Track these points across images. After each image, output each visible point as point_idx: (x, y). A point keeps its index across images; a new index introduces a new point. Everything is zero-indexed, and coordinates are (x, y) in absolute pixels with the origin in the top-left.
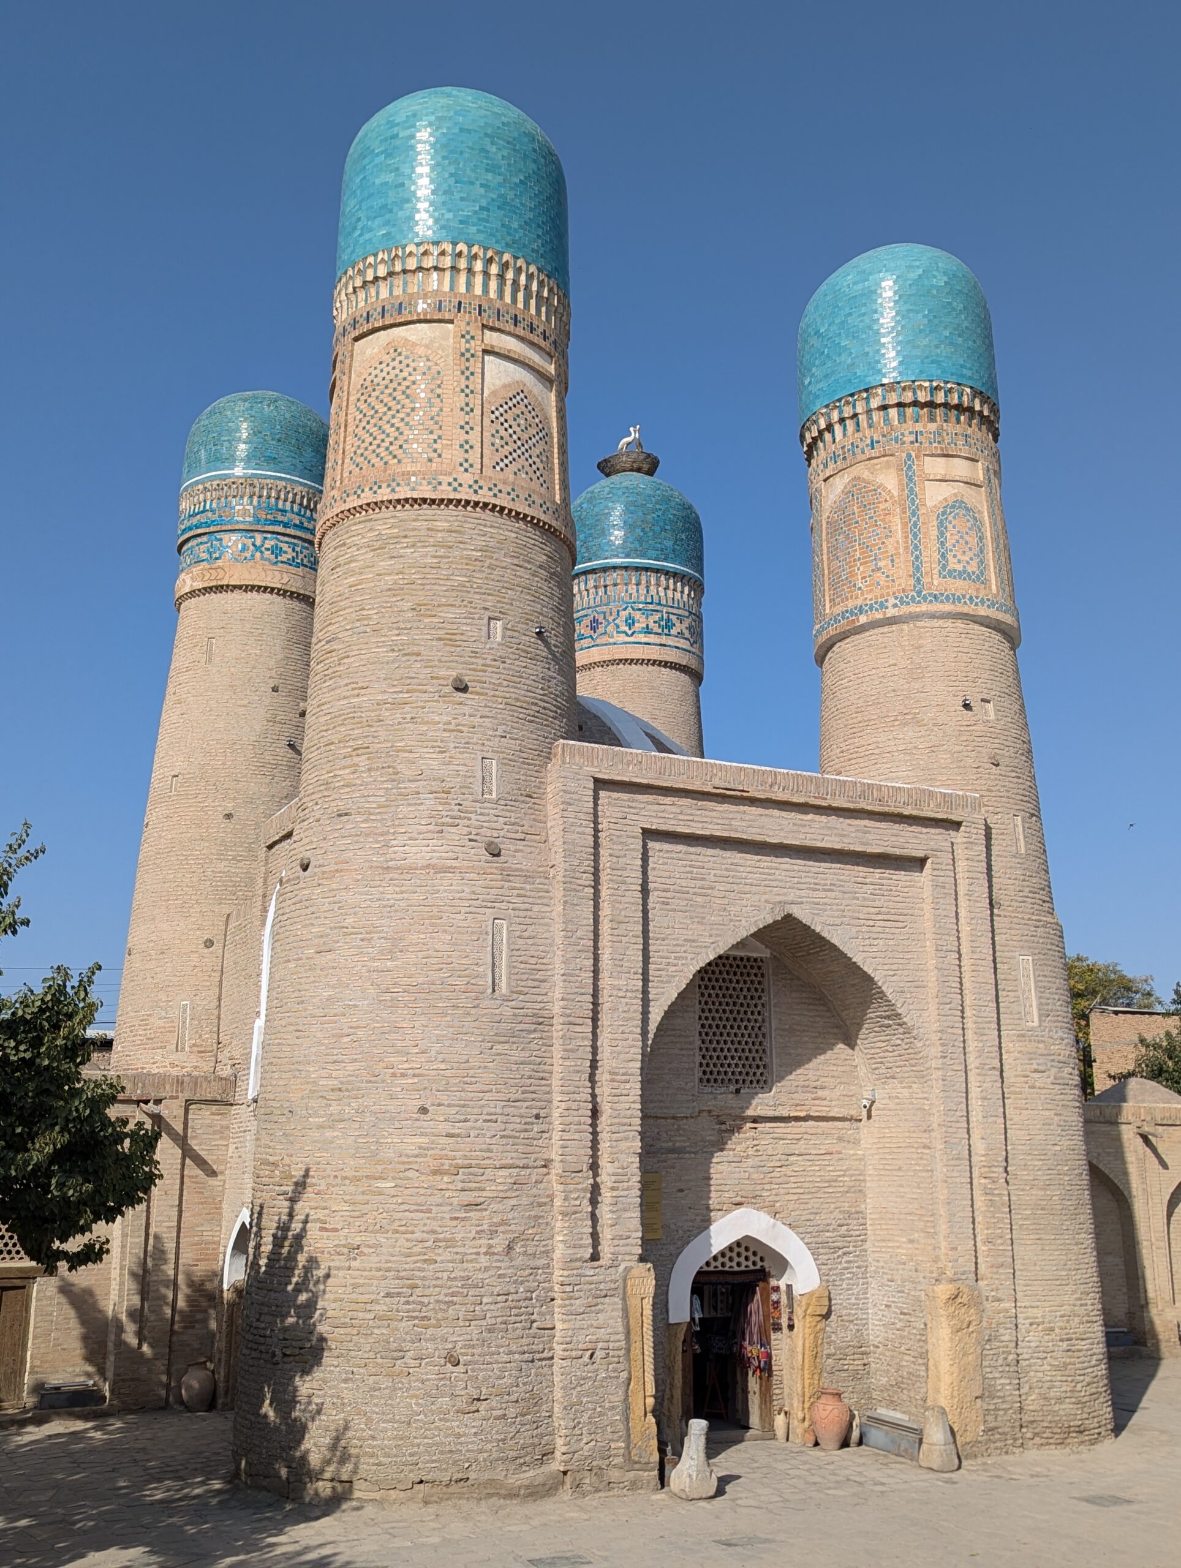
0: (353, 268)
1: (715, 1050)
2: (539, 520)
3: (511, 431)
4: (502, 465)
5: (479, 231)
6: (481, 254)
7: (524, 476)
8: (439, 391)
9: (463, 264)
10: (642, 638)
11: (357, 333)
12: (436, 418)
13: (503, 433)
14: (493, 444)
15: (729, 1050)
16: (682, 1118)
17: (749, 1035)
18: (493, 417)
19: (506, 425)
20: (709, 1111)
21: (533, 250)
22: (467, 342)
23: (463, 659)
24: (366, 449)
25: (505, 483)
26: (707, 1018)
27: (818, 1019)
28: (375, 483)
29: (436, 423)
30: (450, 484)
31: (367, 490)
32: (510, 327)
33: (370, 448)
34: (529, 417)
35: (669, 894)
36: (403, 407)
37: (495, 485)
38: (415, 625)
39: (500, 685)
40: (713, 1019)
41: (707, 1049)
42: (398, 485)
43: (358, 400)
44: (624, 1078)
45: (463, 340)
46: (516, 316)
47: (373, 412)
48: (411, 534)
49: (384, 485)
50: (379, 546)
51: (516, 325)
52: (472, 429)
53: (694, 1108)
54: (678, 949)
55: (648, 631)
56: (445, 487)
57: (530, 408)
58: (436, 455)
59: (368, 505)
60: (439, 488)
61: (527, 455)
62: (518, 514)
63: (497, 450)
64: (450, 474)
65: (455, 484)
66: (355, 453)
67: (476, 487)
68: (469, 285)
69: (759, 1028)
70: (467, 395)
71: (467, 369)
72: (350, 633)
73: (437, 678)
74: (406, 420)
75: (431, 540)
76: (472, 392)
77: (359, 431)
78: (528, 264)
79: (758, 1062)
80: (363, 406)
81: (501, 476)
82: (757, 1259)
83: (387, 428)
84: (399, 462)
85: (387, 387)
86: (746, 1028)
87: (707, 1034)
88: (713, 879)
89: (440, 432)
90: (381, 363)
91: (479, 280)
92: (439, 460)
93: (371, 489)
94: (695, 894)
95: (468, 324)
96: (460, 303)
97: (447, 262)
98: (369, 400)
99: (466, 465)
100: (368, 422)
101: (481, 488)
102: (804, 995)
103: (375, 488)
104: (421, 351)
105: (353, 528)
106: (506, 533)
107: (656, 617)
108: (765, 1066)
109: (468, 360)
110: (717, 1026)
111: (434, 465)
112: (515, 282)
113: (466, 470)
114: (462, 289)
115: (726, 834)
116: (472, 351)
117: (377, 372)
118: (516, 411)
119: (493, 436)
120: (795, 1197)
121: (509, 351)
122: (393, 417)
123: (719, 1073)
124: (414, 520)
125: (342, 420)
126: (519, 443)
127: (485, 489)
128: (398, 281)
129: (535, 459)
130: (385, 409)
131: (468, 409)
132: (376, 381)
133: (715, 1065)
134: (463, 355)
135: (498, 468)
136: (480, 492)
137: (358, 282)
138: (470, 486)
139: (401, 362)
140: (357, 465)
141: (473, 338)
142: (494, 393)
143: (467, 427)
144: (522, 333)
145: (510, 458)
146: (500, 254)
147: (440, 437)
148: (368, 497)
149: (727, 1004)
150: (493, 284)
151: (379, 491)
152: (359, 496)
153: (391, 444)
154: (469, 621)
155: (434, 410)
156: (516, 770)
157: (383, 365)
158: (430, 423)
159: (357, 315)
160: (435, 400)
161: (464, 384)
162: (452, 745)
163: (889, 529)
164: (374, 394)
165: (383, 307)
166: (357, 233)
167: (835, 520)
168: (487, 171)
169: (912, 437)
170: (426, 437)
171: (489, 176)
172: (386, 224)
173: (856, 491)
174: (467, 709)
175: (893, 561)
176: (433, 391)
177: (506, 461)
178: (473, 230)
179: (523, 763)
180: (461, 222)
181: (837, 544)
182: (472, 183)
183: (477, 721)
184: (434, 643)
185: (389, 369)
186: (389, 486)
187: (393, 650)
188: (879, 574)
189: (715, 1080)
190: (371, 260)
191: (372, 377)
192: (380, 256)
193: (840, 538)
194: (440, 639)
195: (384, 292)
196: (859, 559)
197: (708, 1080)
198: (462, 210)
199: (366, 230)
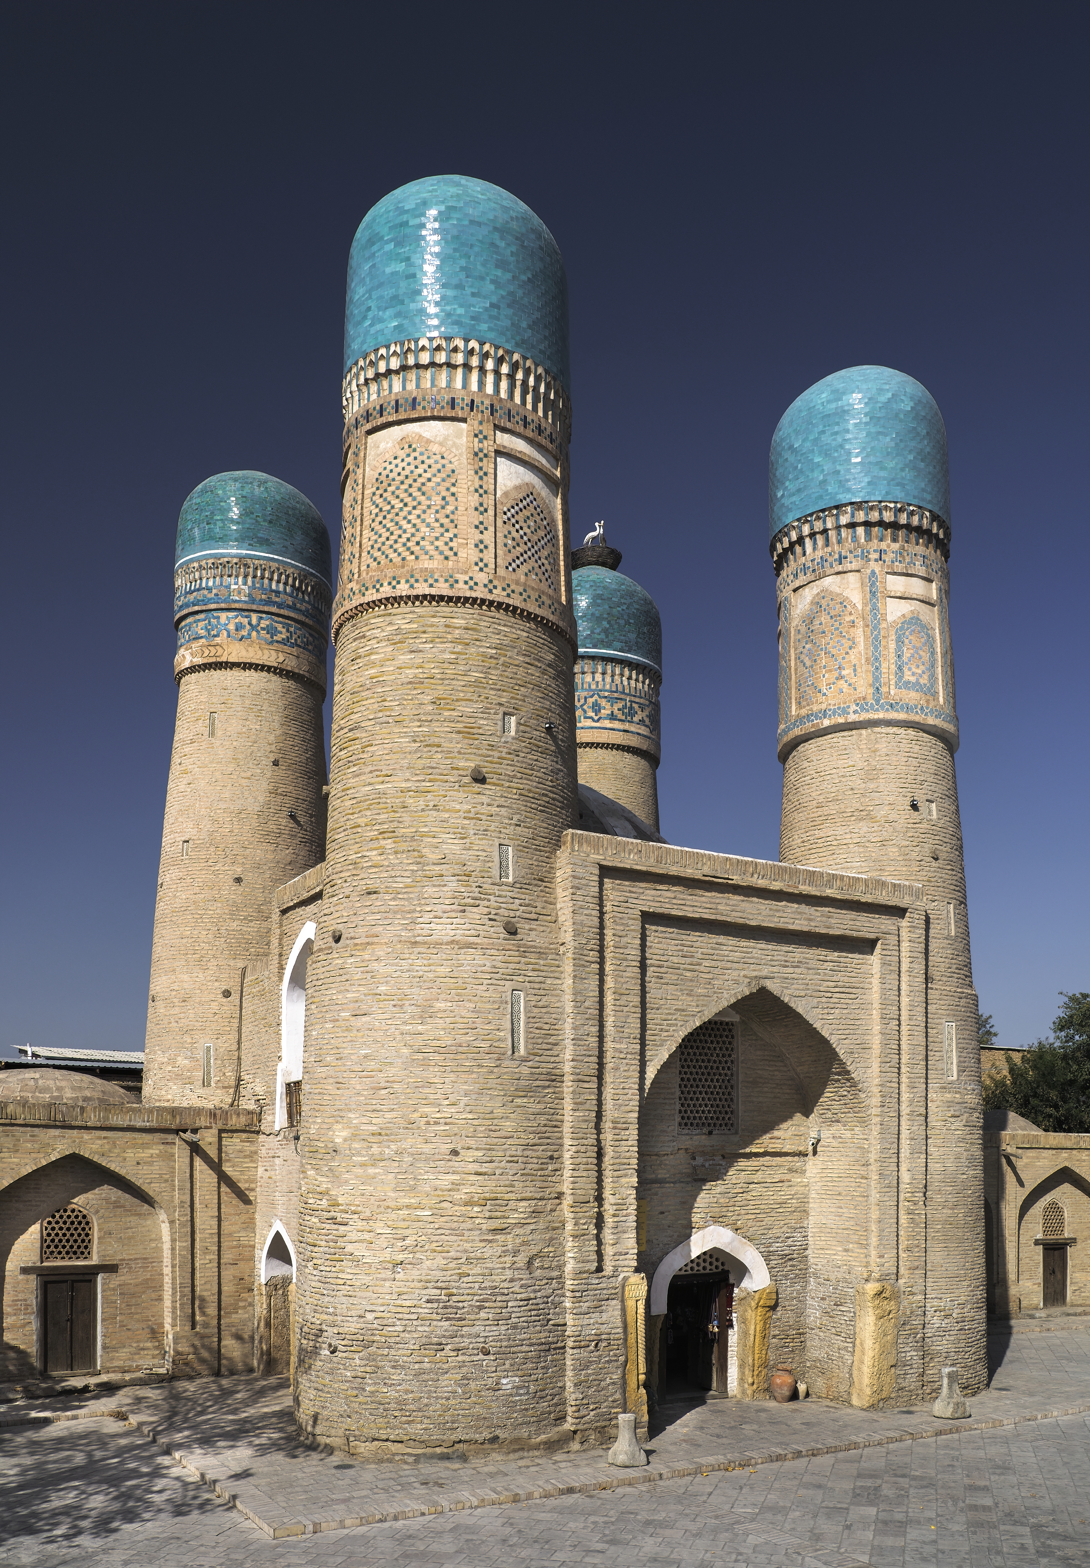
0: (365, 359)
1: (692, 1099)
2: (548, 621)
3: (521, 532)
4: (514, 565)
5: (490, 329)
6: (492, 352)
7: (534, 577)
8: (453, 490)
9: (475, 361)
10: (607, 724)
11: (368, 426)
12: (452, 516)
13: (514, 534)
14: (506, 545)
15: (703, 1099)
16: (664, 1155)
17: (720, 1087)
18: (505, 517)
19: (517, 526)
20: (686, 1149)
21: (541, 351)
22: (480, 441)
23: (480, 752)
24: (383, 544)
25: (517, 583)
26: (686, 1073)
27: (776, 1073)
28: (394, 578)
29: (452, 521)
30: (466, 583)
31: (385, 584)
32: (520, 429)
33: (387, 543)
34: (538, 519)
35: (663, 970)
36: (419, 503)
37: (509, 586)
38: (435, 717)
39: (514, 776)
40: (691, 1073)
41: (686, 1099)
42: (417, 581)
43: (374, 494)
44: (624, 1125)
45: (476, 440)
46: (525, 417)
47: (388, 507)
48: (430, 629)
49: (403, 581)
50: (398, 639)
51: (525, 427)
52: (486, 529)
53: (673, 1147)
54: (670, 1017)
55: (612, 717)
56: (461, 585)
57: (538, 510)
58: (452, 553)
59: (387, 599)
60: (456, 586)
61: (536, 556)
62: (529, 614)
63: (510, 551)
64: (466, 573)
65: (471, 583)
66: (372, 547)
67: (490, 586)
68: (481, 384)
69: (729, 1081)
70: (481, 496)
71: (481, 468)
72: (372, 722)
73: (457, 769)
74: (423, 516)
75: (449, 636)
76: (486, 492)
77: (375, 525)
78: (536, 365)
79: (726, 1107)
80: (379, 501)
81: (514, 576)
82: (719, 1264)
83: (403, 523)
84: (417, 558)
85: (402, 483)
86: (718, 1081)
87: (686, 1086)
88: (700, 956)
89: (456, 531)
90: (396, 458)
91: (490, 379)
92: (455, 558)
93: (390, 584)
94: (685, 969)
95: (481, 423)
96: (473, 401)
97: (459, 359)
98: (385, 495)
99: (481, 564)
100: (385, 517)
101: (495, 587)
102: (766, 1053)
103: (394, 583)
104: (435, 448)
105: (373, 621)
106: (519, 632)
107: (620, 705)
108: (732, 1112)
109: (481, 460)
111: (451, 563)
112: (525, 383)
113: (481, 570)
114: (474, 387)
115: (713, 917)
116: (485, 451)
117: (392, 467)
118: (526, 513)
119: (505, 536)
120: (753, 1216)
121: (520, 452)
122: (410, 513)
123: (695, 1118)
124: (433, 617)
125: (357, 513)
126: (529, 544)
127: (499, 589)
128: (412, 375)
129: (543, 560)
130: (401, 505)
131: (482, 509)
132: (391, 476)
133: (691, 1112)
135: (510, 569)
136: (494, 591)
137: (370, 374)
138: (485, 586)
139: (415, 458)
140: (375, 560)
141: (485, 438)
142: (506, 494)
143: (481, 527)
144: (530, 434)
145: (521, 559)
146: (510, 353)
147: (455, 536)
148: (386, 591)
149: (703, 1061)
150: (504, 385)
151: (398, 586)
152: (378, 590)
153: (408, 540)
154: (486, 716)
155: (450, 508)
156: (530, 856)
157: (398, 461)
158: (446, 521)
159: (371, 406)
160: (450, 499)
161: (477, 483)
162: (472, 832)
163: (853, 640)
164: (390, 489)
165: (397, 402)
166: (367, 323)
167: (803, 629)
168: (497, 266)
169: (877, 556)
170: (442, 535)
171: (499, 272)
172: (398, 315)
173: (824, 603)
174: (485, 799)
175: (855, 670)
176: (448, 489)
177: (518, 562)
178: (484, 327)
179: (536, 850)
180: (473, 318)
181: (805, 651)
182: (482, 278)
183: (494, 810)
184: (454, 735)
185: (404, 464)
186: (407, 581)
187: (415, 741)
188: (842, 682)
189: (692, 1124)
190: (383, 351)
191: (387, 472)
192: (393, 348)
193: (807, 646)
194: (459, 732)
195: (397, 386)
196: (825, 667)
197: (686, 1124)
198: (474, 306)
199: (377, 320)
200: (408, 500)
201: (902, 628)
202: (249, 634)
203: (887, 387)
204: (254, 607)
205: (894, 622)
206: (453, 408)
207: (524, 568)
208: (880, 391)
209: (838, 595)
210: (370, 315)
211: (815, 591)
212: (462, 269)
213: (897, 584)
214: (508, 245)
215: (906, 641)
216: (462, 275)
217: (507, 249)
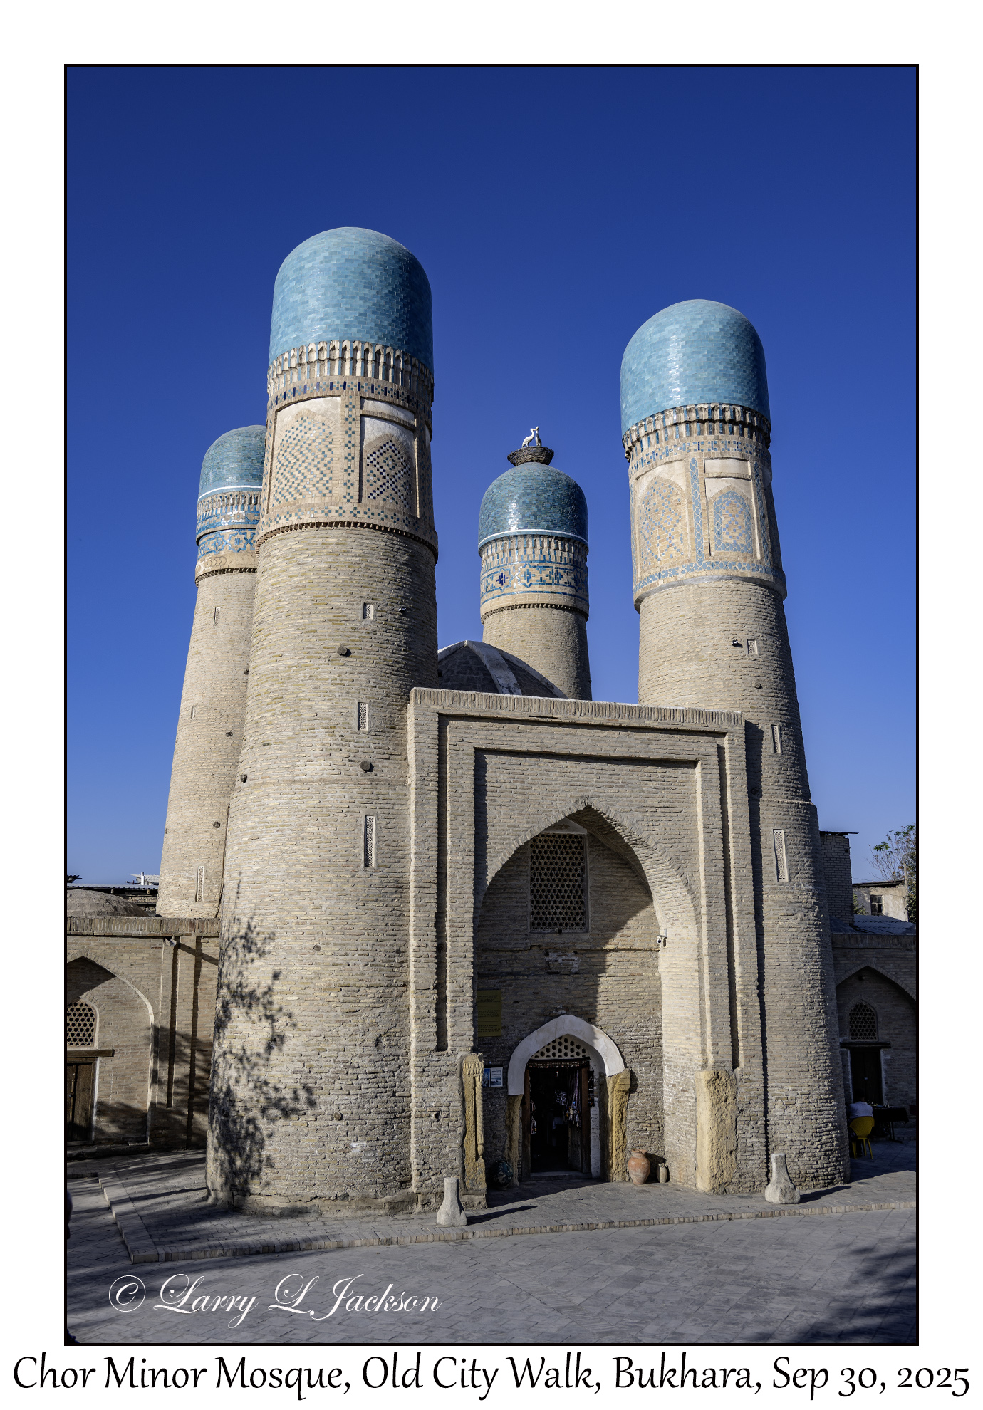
0: (278, 360)
1: (544, 902)
2: (402, 531)
3: (381, 470)
4: (375, 495)
5: (359, 331)
6: (361, 346)
7: (391, 501)
8: (330, 446)
9: (348, 355)
10: (538, 587)
11: (279, 406)
12: (329, 465)
13: (376, 472)
14: (368, 481)
15: (555, 902)
16: (519, 951)
17: (571, 892)
18: (368, 461)
19: (377, 465)
20: (539, 946)
21: (398, 340)
22: (350, 410)
23: (345, 634)
24: (283, 489)
25: (376, 507)
26: (537, 880)
27: (624, 879)
28: (288, 513)
29: (329, 469)
30: (337, 511)
31: (283, 517)
32: (382, 396)
33: (286, 488)
34: (396, 458)
35: (496, 794)
37: (370, 510)
38: (313, 611)
39: (372, 650)
40: (542, 880)
41: (538, 902)
42: (303, 514)
44: (460, 924)
45: (347, 409)
46: (387, 387)
47: (288, 463)
48: (311, 547)
49: (293, 514)
50: (291, 557)
51: (386, 394)
52: (353, 471)
53: (526, 944)
54: (503, 833)
55: (541, 582)
56: (333, 513)
57: (396, 452)
58: (328, 491)
59: (284, 528)
60: (330, 514)
61: (394, 486)
62: (386, 528)
63: (371, 485)
64: (337, 504)
65: (341, 511)
67: (356, 512)
68: (352, 369)
69: (579, 886)
70: (349, 448)
71: (350, 429)
72: (272, 617)
73: (328, 648)
74: (309, 467)
75: (325, 551)
76: (353, 445)
77: (279, 476)
78: (395, 350)
79: (578, 910)
81: (374, 503)
82: (580, 1052)
83: (296, 473)
84: (304, 497)
85: (296, 445)
86: (569, 886)
87: (538, 891)
88: (531, 781)
89: (331, 475)
90: (293, 428)
92: (330, 495)
93: (286, 516)
95: (351, 397)
96: (346, 382)
97: (337, 354)
98: (285, 454)
99: (348, 497)
100: (284, 470)
101: (358, 512)
102: (614, 861)
103: (288, 516)
104: (318, 418)
105: (275, 544)
106: (378, 543)
107: (548, 571)
108: (580, 914)
109: (350, 423)
110: (546, 885)
111: (326, 498)
112: (386, 364)
113: (348, 501)
114: (348, 373)
115: (539, 750)
116: (353, 417)
117: (291, 434)
118: (386, 455)
119: (369, 475)
120: (605, 1007)
121: (380, 413)
122: (300, 465)
123: (547, 919)
124: (315, 537)
126: (388, 478)
127: (362, 513)
128: (305, 369)
129: (400, 488)
130: (295, 460)
131: (350, 458)
132: (290, 440)
133: (544, 912)
134: (347, 419)
135: (372, 497)
136: (358, 515)
137: (281, 370)
138: (352, 512)
139: (305, 427)
141: (354, 407)
142: (369, 444)
143: (349, 471)
144: (391, 399)
145: (381, 489)
146: (374, 345)
147: (331, 479)
148: (283, 523)
149: (554, 869)
150: (370, 368)
151: (291, 518)
152: (278, 522)
153: (299, 485)
154: (350, 607)
155: (327, 459)
156: (383, 710)
157: (295, 429)
158: (324, 469)
159: (279, 393)
160: (328, 453)
161: (347, 439)
162: (337, 695)
163: (679, 515)
164: (289, 450)
165: (294, 389)
166: (279, 336)
167: (643, 509)
168: (365, 287)
169: (696, 447)
170: (321, 479)
171: (366, 291)
172: (296, 330)
173: (656, 488)
174: (348, 669)
175: (681, 539)
176: (326, 446)
177: (378, 492)
178: (354, 330)
179: (389, 704)
180: (346, 326)
181: (645, 526)
182: (353, 297)
183: (355, 676)
184: (326, 623)
185: (298, 432)
186: (296, 514)
187: (298, 629)
188: (672, 549)
189: (544, 924)
190: (287, 355)
191: (287, 438)
192: (293, 352)
193: (646, 522)
194: (330, 620)
195: (296, 379)
196: (659, 538)
197: (539, 924)
198: (347, 317)
199: (285, 334)
200: (300, 456)
201: (719, 502)
202: (245, 547)
203: (699, 316)
204: (249, 526)
205: (712, 497)
206: (331, 389)
207: (383, 496)
208: (693, 320)
209: (667, 480)
210: (281, 330)
211: (650, 479)
212: (340, 293)
213: (714, 466)
214: (374, 271)
215: (724, 512)
216: (339, 298)
217: (373, 274)
